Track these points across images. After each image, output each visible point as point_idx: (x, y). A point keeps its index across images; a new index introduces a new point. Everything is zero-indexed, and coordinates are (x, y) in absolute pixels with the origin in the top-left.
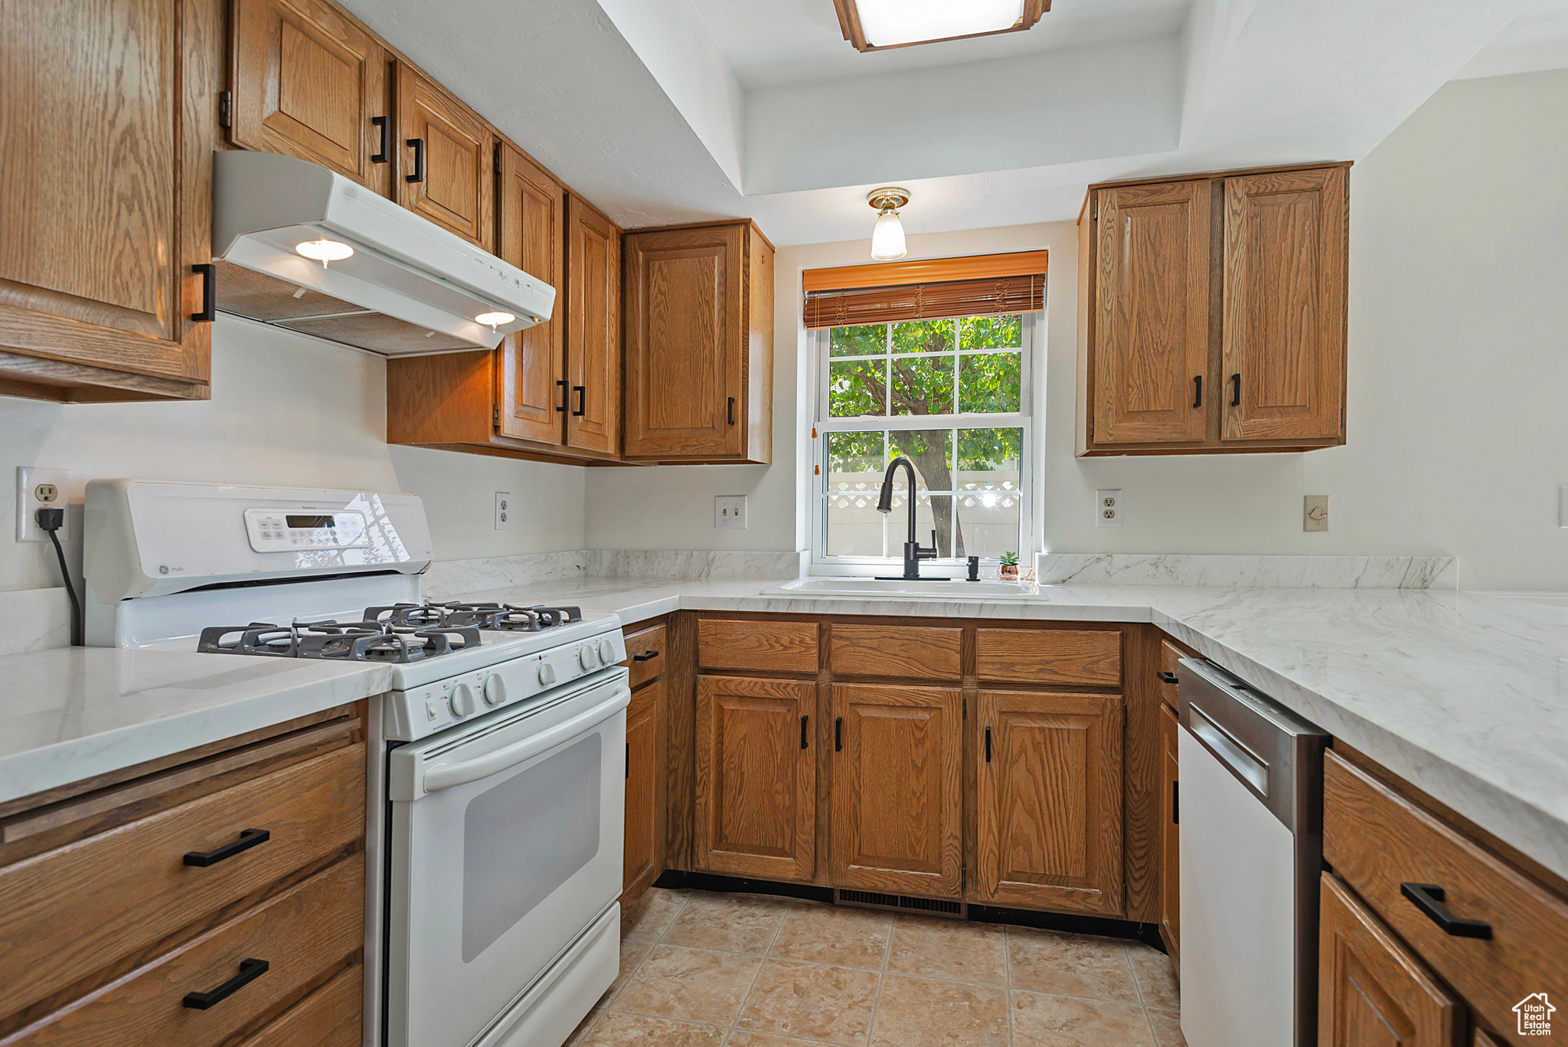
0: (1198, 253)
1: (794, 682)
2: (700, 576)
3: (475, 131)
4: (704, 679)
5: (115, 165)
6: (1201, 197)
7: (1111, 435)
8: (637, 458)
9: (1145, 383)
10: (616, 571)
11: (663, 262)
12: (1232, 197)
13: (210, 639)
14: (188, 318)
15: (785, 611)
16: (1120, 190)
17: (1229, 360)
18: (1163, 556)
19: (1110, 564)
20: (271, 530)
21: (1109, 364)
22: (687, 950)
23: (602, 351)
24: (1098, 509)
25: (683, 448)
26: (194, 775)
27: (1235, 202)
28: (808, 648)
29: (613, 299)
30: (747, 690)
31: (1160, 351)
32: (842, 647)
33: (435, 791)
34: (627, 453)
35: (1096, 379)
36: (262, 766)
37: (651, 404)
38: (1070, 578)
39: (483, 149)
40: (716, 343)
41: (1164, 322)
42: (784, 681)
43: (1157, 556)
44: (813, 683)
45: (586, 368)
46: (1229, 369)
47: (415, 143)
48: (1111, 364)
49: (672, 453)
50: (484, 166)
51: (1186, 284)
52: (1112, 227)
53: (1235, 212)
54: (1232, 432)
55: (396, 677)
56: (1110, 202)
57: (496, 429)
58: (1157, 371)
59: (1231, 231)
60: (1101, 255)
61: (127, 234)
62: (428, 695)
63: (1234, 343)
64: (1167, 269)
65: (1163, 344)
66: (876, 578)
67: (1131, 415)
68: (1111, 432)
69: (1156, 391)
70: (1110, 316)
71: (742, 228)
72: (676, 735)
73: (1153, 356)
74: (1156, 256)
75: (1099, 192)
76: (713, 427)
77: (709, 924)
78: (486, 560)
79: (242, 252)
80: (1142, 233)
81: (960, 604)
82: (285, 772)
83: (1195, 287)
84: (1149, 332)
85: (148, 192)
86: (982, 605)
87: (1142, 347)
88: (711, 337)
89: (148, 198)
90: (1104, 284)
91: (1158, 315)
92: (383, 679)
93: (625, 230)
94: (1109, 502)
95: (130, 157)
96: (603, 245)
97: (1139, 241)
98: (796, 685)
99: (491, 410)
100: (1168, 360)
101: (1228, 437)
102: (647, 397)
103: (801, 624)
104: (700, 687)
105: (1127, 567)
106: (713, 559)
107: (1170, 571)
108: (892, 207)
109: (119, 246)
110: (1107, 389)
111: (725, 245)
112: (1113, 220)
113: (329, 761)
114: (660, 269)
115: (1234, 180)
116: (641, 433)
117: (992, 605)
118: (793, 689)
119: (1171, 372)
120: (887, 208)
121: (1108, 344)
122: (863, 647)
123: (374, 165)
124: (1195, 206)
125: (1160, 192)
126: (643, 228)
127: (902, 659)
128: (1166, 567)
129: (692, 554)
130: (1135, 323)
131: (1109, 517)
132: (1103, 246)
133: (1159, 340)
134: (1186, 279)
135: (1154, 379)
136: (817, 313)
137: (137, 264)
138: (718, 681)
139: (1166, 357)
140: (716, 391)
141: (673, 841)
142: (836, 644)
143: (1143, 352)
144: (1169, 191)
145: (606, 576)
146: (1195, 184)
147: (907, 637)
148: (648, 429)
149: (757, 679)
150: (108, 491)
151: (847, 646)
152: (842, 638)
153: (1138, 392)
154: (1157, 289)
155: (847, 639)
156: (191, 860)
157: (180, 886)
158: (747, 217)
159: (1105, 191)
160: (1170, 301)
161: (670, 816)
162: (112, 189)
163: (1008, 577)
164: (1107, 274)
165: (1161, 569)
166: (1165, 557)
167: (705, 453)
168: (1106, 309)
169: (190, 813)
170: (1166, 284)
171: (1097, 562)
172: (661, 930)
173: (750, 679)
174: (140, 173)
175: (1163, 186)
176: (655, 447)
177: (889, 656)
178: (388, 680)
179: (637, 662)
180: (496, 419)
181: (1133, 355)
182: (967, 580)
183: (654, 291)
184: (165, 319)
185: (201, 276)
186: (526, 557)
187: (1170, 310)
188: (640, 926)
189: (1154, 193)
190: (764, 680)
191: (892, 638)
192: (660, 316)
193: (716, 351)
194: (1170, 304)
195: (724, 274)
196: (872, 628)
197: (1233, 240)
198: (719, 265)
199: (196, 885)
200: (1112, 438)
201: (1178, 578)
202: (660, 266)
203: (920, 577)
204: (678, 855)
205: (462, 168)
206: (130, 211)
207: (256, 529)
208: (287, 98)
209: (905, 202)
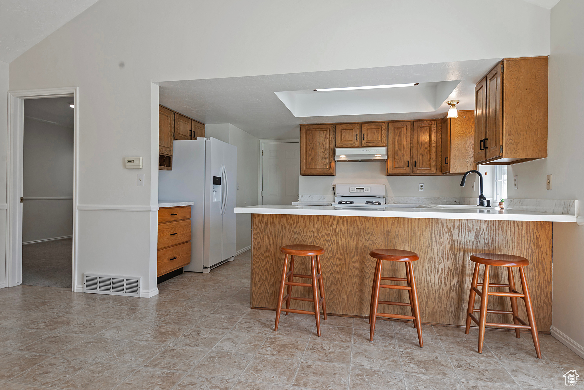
3: (380, 125)
5: (323, 155)
20: (354, 190)
23: (430, 151)
38: (508, 207)
39: (383, 126)
45: (420, 156)
47: (364, 134)
79: (336, 159)
89: (326, 157)
93: (442, 119)
94: (515, 180)
96: (430, 127)
109: (323, 162)
120: (452, 105)
123: (357, 140)
171: (511, 202)
180: (388, 171)
184: (328, 168)
205: (377, 132)
206: (324, 159)
207: (351, 190)
208: (343, 139)
209: (458, 103)
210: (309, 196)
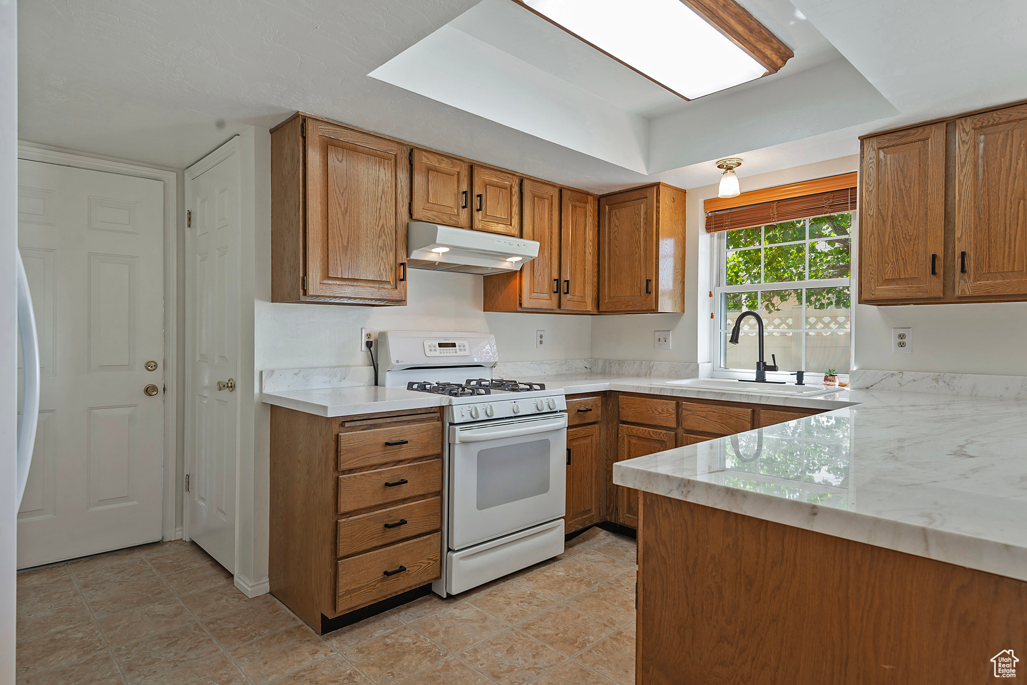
0: (936, 171)
1: (664, 432)
2: (646, 375)
3: (509, 179)
4: (622, 426)
5: (379, 238)
6: (937, 136)
7: (873, 295)
8: (605, 312)
9: (897, 260)
10: (605, 371)
11: (617, 210)
12: (962, 132)
13: (410, 386)
14: (399, 280)
15: (658, 394)
16: (879, 138)
17: (960, 242)
18: (942, 374)
19: (901, 378)
20: (433, 348)
21: (871, 249)
22: (603, 555)
23: (584, 260)
24: (894, 340)
25: (626, 306)
26: (388, 420)
27: (964, 135)
28: (671, 414)
29: (591, 233)
30: (641, 433)
31: (908, 239)
32: (688, 415)
33: (465, 442)
34: (600, 310)
35: (863, 259)
36: (409, 422)
37: (611, 284)
38: (872, 386)
39: (513, 186)
40: (642, 251)
41: (911, 220)
42: (659, 431)
43: (938, 374)
44: (674, 433)
45: (572, 270)
46: (958, 249)
47: (480, 196)
48: (873, 249)
49: (621, 309)
50: (513, 193)
51: (927, 193)
52: (873, 162)
53: (963, 142)
54: (963, 291)
55: (450, 401)
56: (872, 146)
57: (521, 304)
58: (905, 252)
59: (960, 155)
60: (866, 181)
61: (382, 258)
62: (462, 409)
63: (964, 230)
64: (912, 185)
65: (910, 234)
66: (739, 381)
67: (888, 281)
68: (873, 293)
69: (905, 265)
70: (872, 218)
71: (655, 188)
72: (610, 454)
73: (903, 243)
74: (904, 178)
75: (865, 141)
76: (641, 295)
77: (620, 548)
78: (531, 362)
79: (415, 255)
80: (894, 164)
81: (749, 395)
82: (415, 425)
83: (934, 195)
84: (899, 227)
85: (388, 243)
86: (761, 396)
87: (895, 237)
88: (639, 248)
89: (388, 245)
90: (868, 199)
91: (906, 216)
92: (446, 401)
93: (600, 195)
94: (902, 336)
95: (383, 234)
96: (585, 208)
97: (892, 169)
98: (665, 433)
99: (518, 296)
100: (914, 245)
101: (960, 294)
102: (609, 280)
103: (667, 401)
104: (620, 430)
105: (914, 380)
106: (653, 366)
107: (948, 385)
108: (731, 168)
109: (380, 262)
110: (871, 265)
111: (647, 197)
112: (874, 157)
113: (429, 425)
114: (616, 214)
115: (963, 120)
116: (607, 299)
117: (767, 396)
118: (663, 436)
119: (916, 252)
120: (728, 169)
121: (871, 236)
122: (698, 415)
123: (463, 209)
124: (933, 142)
125: (908, 135)
126: (608, 193)
127: (719, 424)
128: (945, 382)
129: (642, 363)
130: (889, 222)
131: (902, 346)
132: (867, 175)
133: (907, 232)
134: (928, 190)
135: (904, 257)
136: (714, 223)
137: (385, 267)
138: (628, 428)
139: (912, 243)
140: (642, 276)
141: (610, 507)
142: (685, 413)
143: (896, 240)
144: (914, 134)
145: (600, 373)
146: (933, 127)
147: (721, 412)
148: (610, 297)
149: (646, 429)
150: (383, 335)
151: (690, 414)
152: (688, 410)
153: (892, 266)
154: (905, 199)
155: (690, 410)
156: (387, 444)
157: (385, 450)
158: (659, 181)
159: (868, 140)
160: (915, 206)
161: (608, 494)
162: (378, 246)
163: (828, 383)
164: (870, 192)
165: (941, 383)
166: (944, 375)
167: (637, 309)
168: (869, 215)
169: (387, 431)
170: (912, 195)
171: (892, 376)
172: (596, 546)
173: (643, 428)
174: (385, 238)
175: (909, 131)
176: (613, 306)
177: (712, 421)
178: (448, 401)
179: (579, 412)
180: (520, 301)
181: (889, 242)
182: (796, 384)
183: (612, 225)
184: (393, 282)
185: (403, 266)
186: (553, 361)
187: (915, 212)
188: (587, 542)
189: (903, 137)
190: (649, 429)
191: (713, 412)
192: (616, 238)
193: (642, 254)
194: (915, 208)
195: (646, 213)
196: (703, 406)
197: (962, 161)
198: (644, 209)
199: (389, 452)
200: (874, 296)
201: (954, 390)
202: (616, 212)
203: (767, 381)
204: (612, 514)
205: (503, 197)
206: (383, 250)
207: (427, 349)
208: (430, 197)
209: (739, 164)
210: (296, 371)
